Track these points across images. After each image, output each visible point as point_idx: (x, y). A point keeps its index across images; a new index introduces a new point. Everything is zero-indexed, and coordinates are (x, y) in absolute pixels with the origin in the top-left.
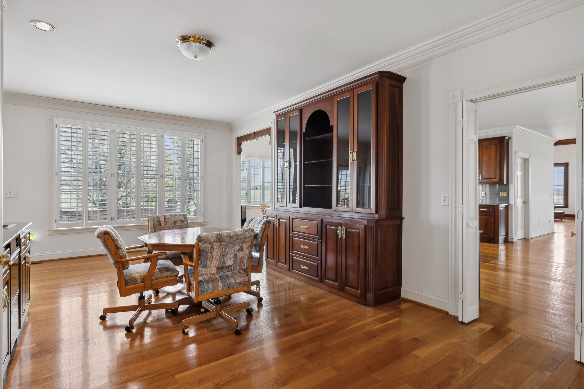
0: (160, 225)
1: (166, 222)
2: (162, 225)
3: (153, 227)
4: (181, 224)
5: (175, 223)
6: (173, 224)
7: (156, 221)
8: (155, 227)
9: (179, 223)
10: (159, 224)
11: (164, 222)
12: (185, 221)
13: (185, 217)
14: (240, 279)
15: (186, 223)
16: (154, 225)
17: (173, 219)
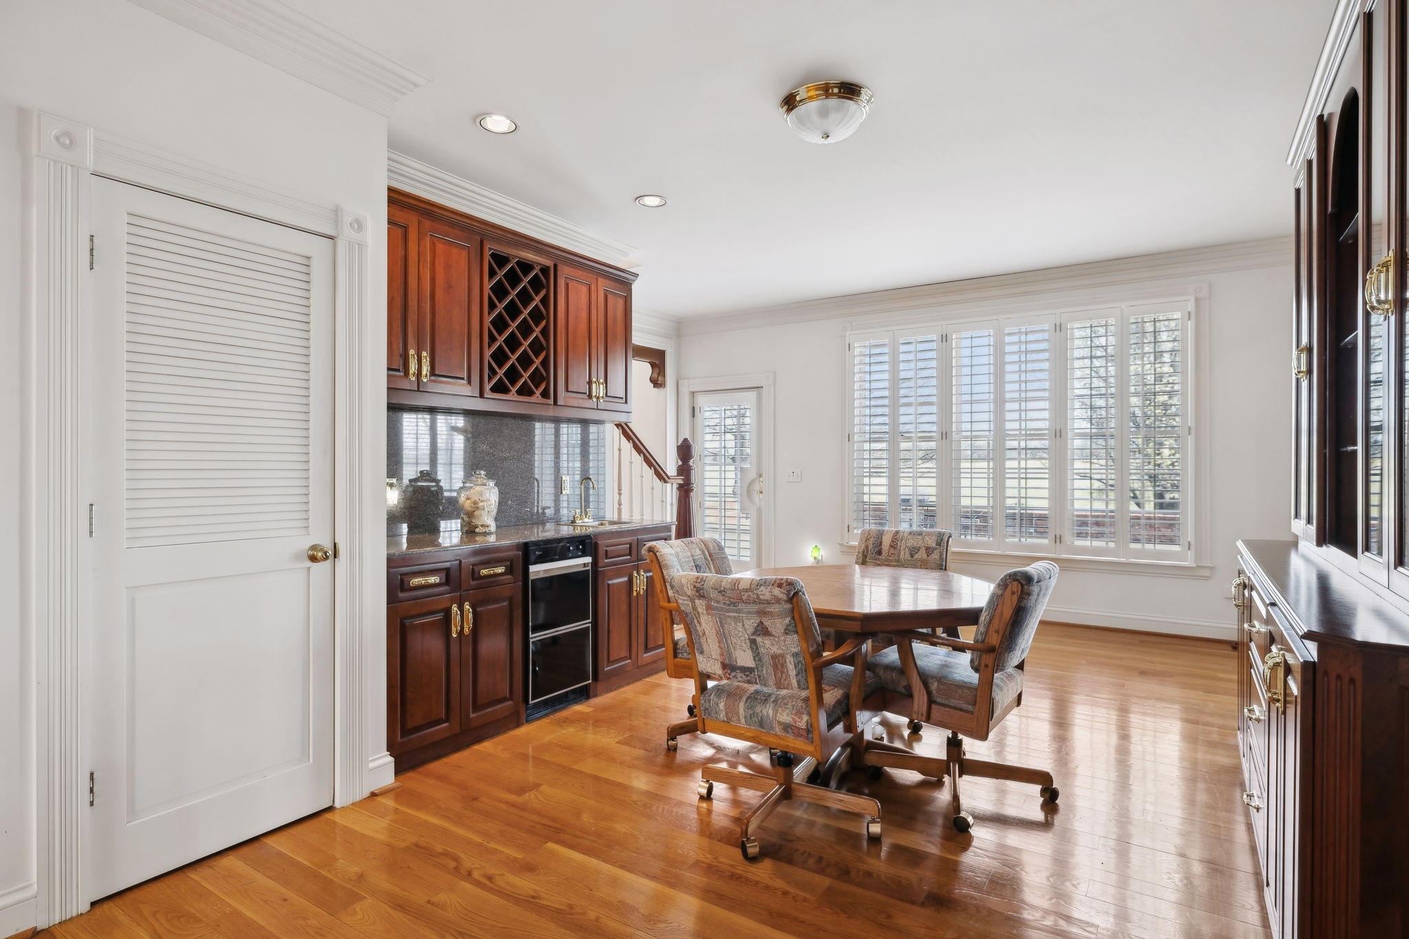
0: (880, 553)
1: (895, 548)
2: (884, 553)
3: (861, 555)
4: (925, 556)
5: (913, 551)
6: (908, 556)
7: (871, 542)
8: (866, 557)
9: (922, 554)
10: (876, 550)
11: (891, 546)
12: (936, 549)
13: (939, 541)
14: (787, 716)
15: (936, 557)
16: (863, 552)
17: (912, 542)
